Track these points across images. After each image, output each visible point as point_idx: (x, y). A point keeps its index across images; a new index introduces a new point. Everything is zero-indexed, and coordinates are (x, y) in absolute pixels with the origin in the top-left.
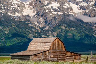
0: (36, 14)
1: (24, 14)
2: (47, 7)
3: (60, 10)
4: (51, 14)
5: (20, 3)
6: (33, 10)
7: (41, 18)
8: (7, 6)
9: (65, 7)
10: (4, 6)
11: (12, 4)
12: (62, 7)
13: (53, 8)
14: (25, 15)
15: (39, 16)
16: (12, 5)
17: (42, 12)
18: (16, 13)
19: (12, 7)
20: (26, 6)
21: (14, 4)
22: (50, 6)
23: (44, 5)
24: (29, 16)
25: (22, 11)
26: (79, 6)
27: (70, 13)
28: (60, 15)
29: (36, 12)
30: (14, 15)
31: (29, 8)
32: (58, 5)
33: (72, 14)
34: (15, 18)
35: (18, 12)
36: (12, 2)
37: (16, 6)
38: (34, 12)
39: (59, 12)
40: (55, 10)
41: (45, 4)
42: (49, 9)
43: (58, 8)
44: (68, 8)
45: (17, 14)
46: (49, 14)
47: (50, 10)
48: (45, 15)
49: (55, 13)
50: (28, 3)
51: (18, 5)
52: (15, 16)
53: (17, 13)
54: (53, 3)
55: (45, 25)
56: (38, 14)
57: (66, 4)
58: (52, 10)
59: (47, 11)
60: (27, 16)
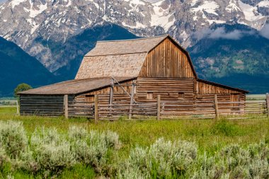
0: (175, 24)
1: (152, 25)
2: (196, 10)
3: (221, 15)
4: (203, 24)
5: (144, 4)
6: (169, 16)
7: (184, 32)
8: (121, 10)
9: (230, 10)
10: (114, 10)
11: (130, 5)
12: (224, 10)
13: (206, 13)
14: (154, 26)
15: (180, 27)
16: (131, 8)
17: (185, 21)
18: (137, 23)
19: (129, 11)
20: (156, 9)
21: (133, 5)
22: (200, 8)
23: (189, 7)
24: (162, 29)
25: (149, 18)
26: (256, 8)
27: (238, 22)
28: (220, 25)
29: (174, 20)
30: (134, 27)
31: (161, 14)
32: (217, 6)
33: (242, 23)
34: (136, 33)
35: (141, 20)
36: (129, 2)
37: (138, 10)
38: (170, 20)
39: (218, 19)
40: (210, 16)
41: (192, 5)
42: (199, 14)
43: (217, 12)
44: (234, 13)
45: (139, 25)
46: (199, 24)
47: (201, 16)
48: (190, 26)
49: (211, 22)
50: (160, 3)
51: (141, 8)
52: (135, 29)
53: (140, 22)
54: (206, 2)
55: (191, 44)
56: (178, 24)
57: (231, 4)
58: (204, 17)
59: (195, 18)
60: (158, 27)
